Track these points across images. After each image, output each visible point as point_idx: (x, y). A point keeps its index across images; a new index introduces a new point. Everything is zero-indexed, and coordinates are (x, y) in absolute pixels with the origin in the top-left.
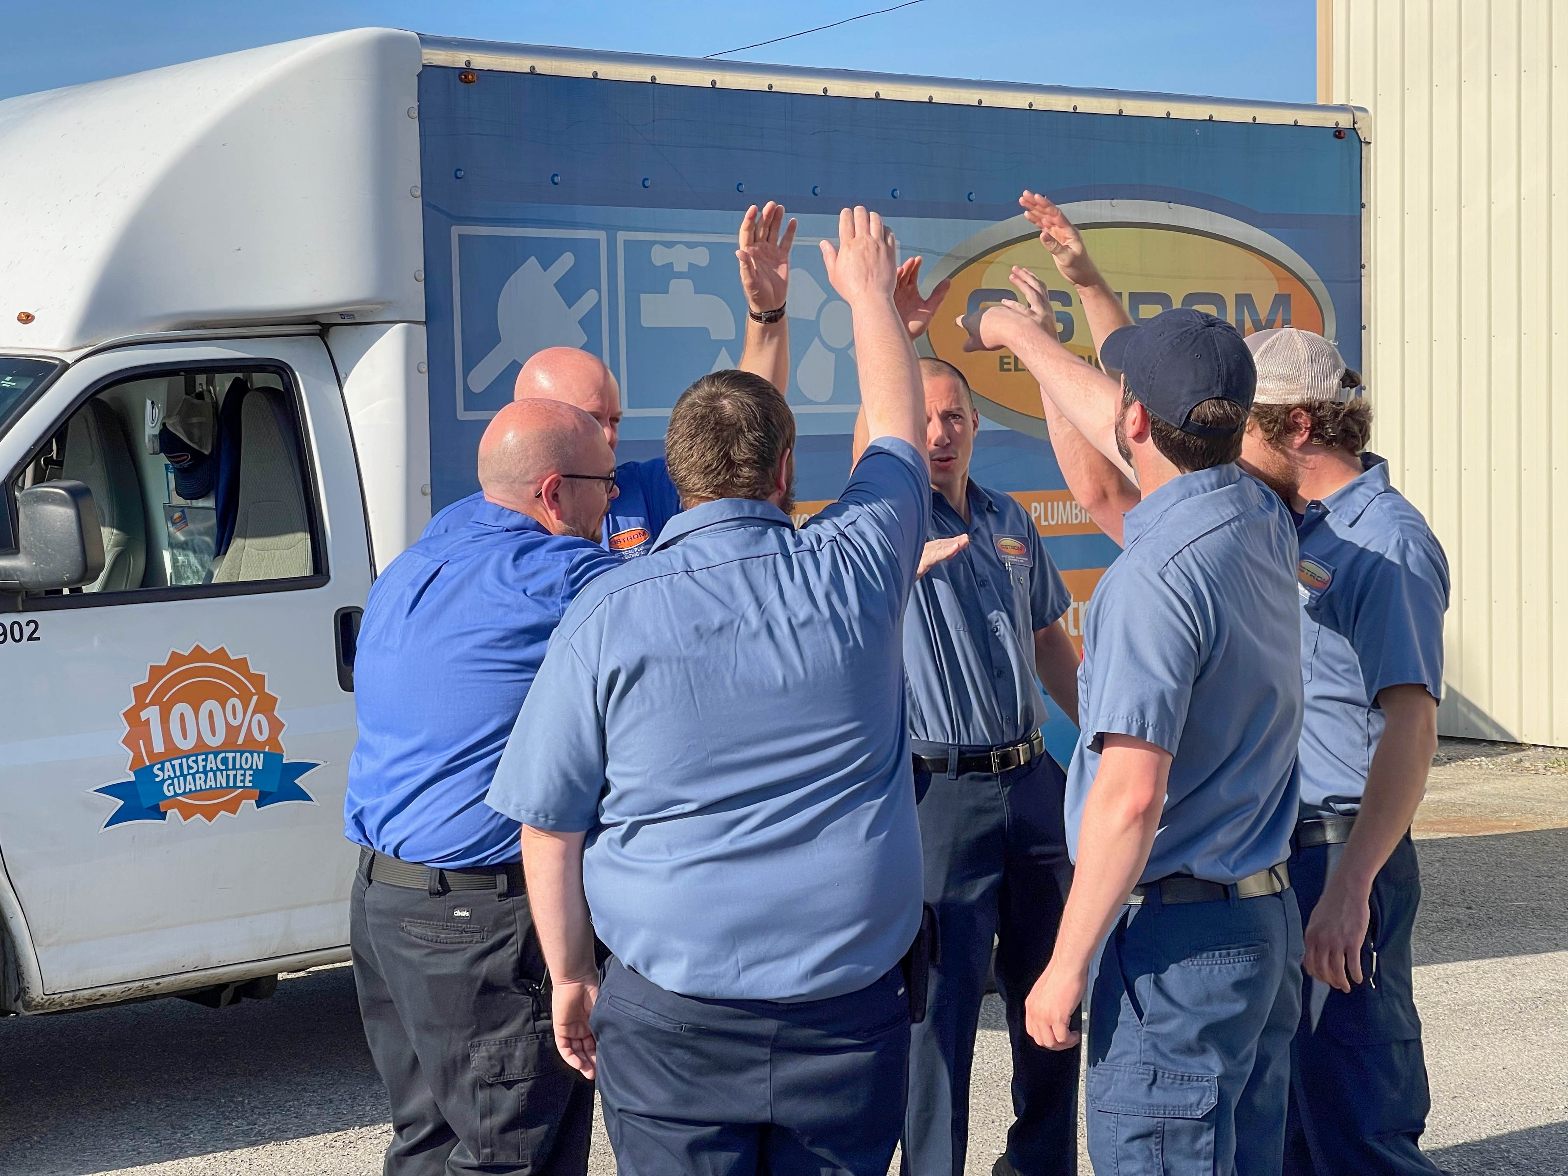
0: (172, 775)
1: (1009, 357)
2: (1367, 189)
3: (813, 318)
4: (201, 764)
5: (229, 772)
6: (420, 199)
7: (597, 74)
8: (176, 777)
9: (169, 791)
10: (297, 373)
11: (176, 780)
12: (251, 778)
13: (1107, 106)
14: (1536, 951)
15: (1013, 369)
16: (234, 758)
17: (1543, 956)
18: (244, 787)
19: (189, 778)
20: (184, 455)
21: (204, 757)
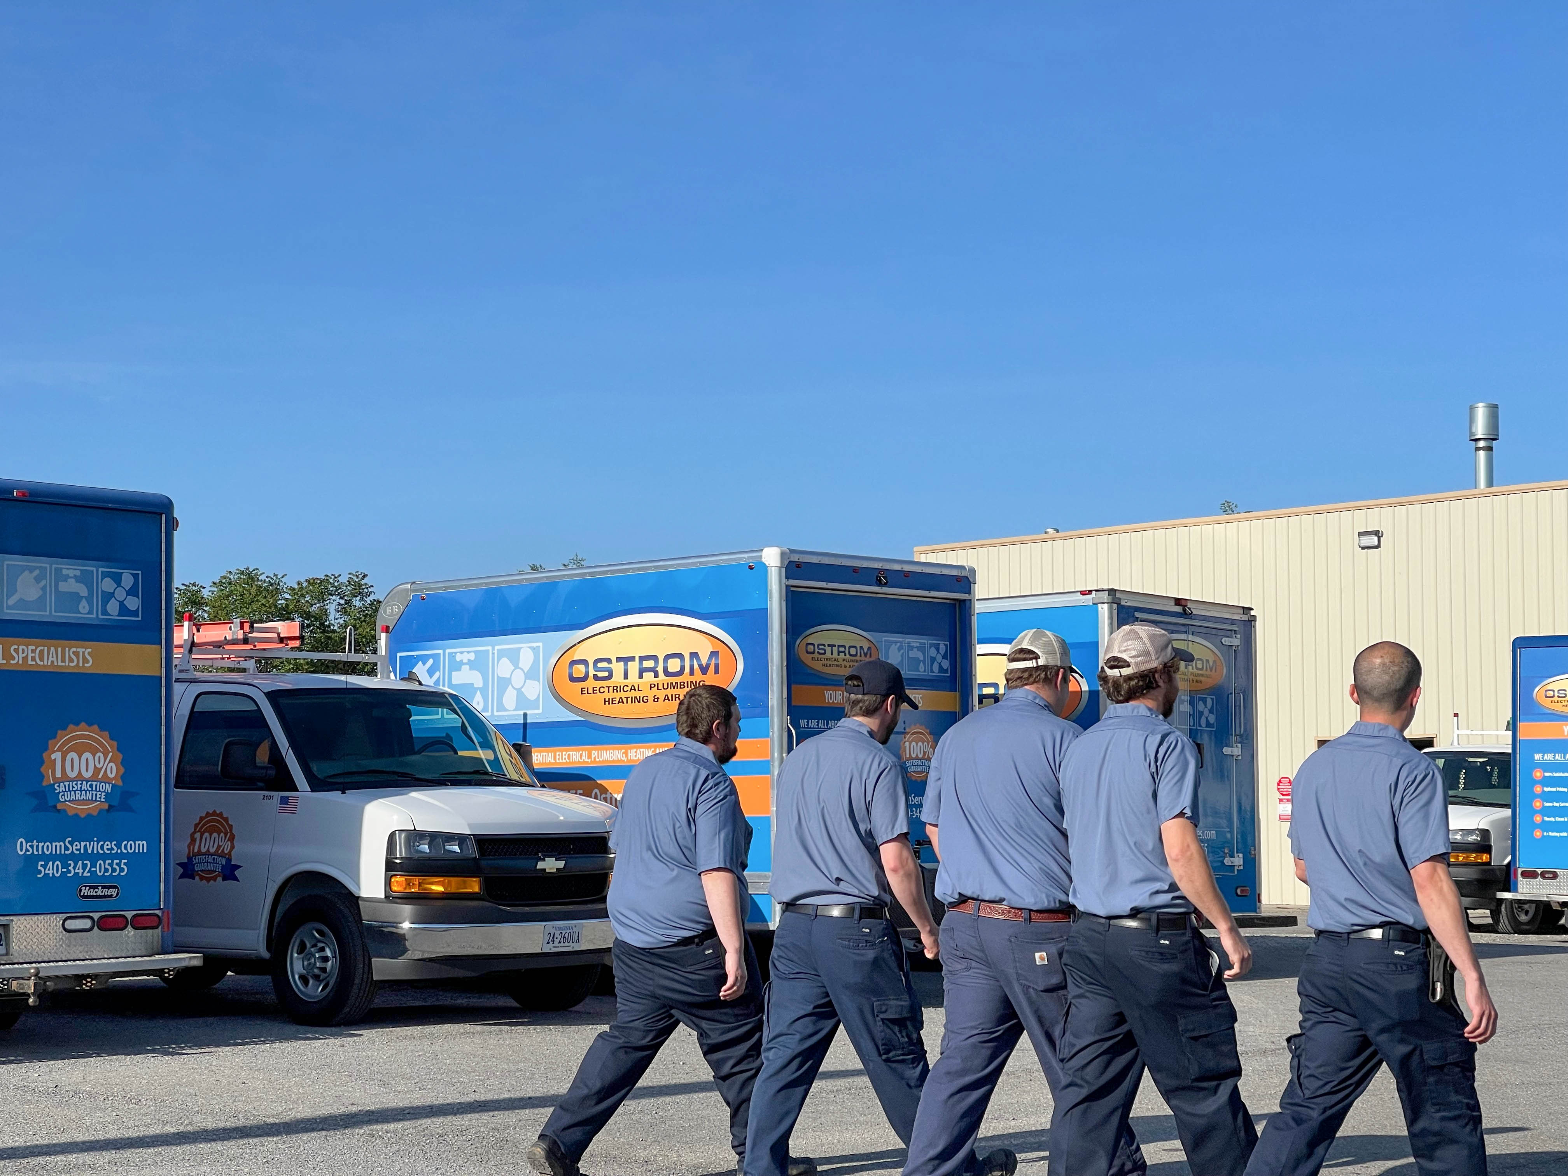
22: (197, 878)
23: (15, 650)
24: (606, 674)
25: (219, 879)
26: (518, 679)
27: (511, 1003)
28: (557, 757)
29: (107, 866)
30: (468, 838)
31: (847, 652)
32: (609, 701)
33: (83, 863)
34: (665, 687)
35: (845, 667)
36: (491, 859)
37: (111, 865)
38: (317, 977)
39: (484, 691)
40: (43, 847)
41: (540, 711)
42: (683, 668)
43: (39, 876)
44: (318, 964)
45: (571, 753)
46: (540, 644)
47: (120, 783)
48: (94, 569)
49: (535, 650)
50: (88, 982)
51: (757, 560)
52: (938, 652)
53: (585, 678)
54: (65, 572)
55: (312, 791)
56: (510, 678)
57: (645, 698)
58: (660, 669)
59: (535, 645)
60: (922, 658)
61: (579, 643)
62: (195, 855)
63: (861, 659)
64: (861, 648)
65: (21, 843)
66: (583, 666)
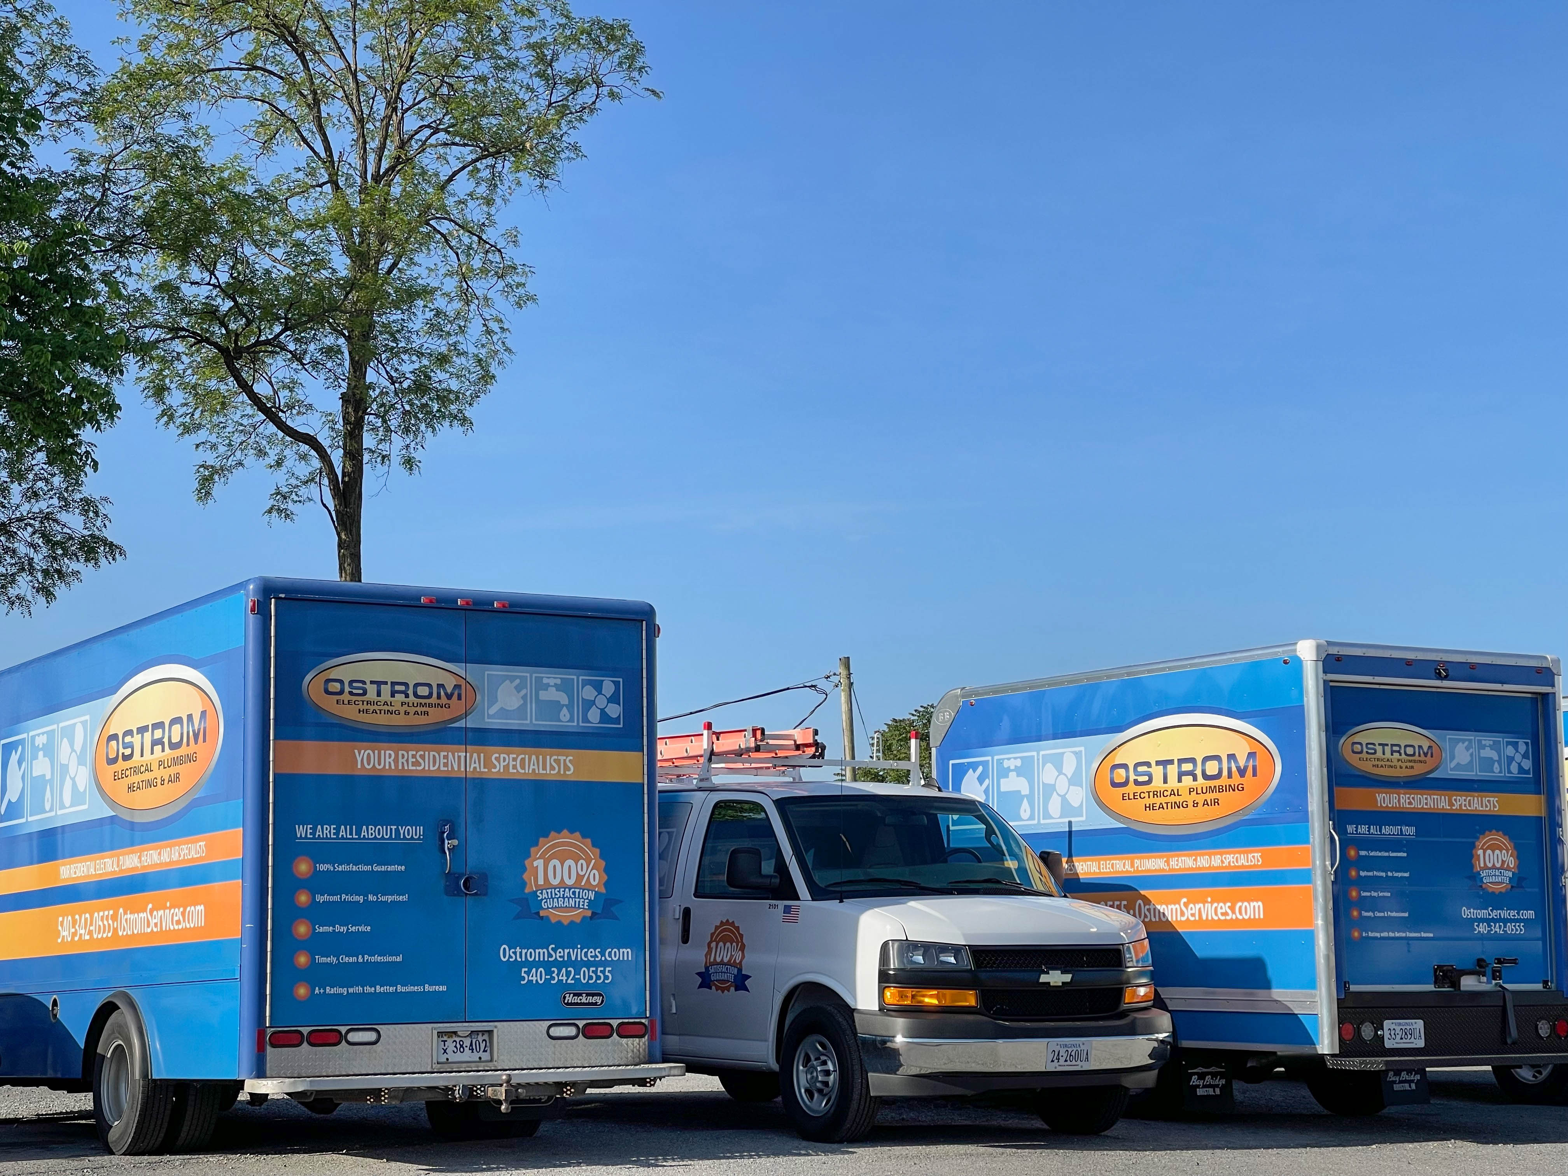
22: (713, 987)
23: (496, 758)
24: (1146, 778)
25: (732, 989)
26: (1062, 785)
27: (1038, 1124)
28: (1102, 866)
29: (591, 974)
30: (963, 949)
31: (1402, 751)
32: (1149, 807)
33: (566, 970)
34: (1204, 791)
35: (1401, 767)
36: (988, 971)
37: (595, 972)
38: (820, 1091)
39: (1030, 798)
40: (526, 954)
41: (1084, 818)
42: (1220, 771)
43: (522, 982)
44: (820, 1078)
45: (1114, 862)
46: (1082, 749)
47: (604, 891)
48: (575, 677)
49: (1077, 754)
50: (568, 1090)
51: (1292, 654)
52: (1517, 751)
53: (1125, 784)
54: (545, 681)
55: (813, 900)
56: (1054, 785)
57: (1185, 803)
58: (1199, 772)
59: (1077, 749)
60: (1496, 758)
61: (1119, 746)
62: (712, 964)
63: (1420, 759)
64: (1420, 747)
65: (504, 949)
66: (1124, 770)
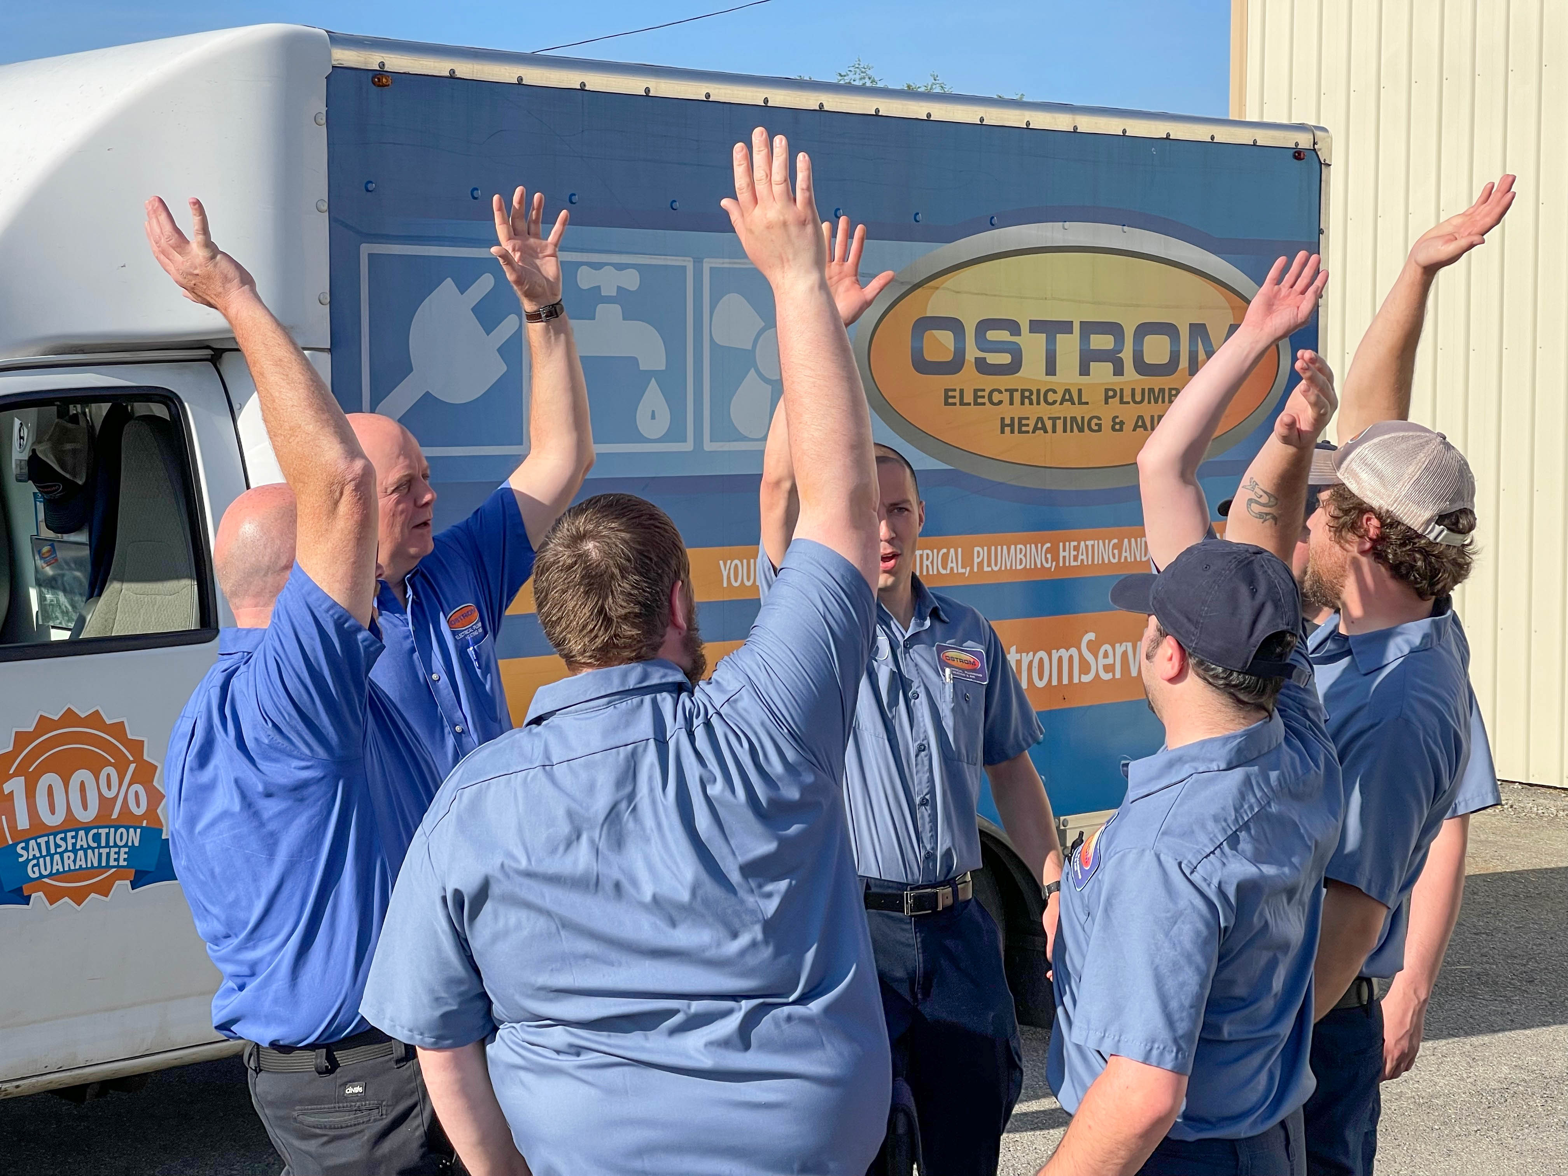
0: (38, 855)
1: (955, 390)
2: (1326, 215)
3: (749, 347)
4: (70, 841)
5: (101, 850)
6: (327, 213)
7: (522, 79)
8: (41, 856)
9: (34, 872)
10: (186, 405)
11: (41, 860)
12: (126, 856)
13: (1062, 122)
14: (1493, 1029)
15: (958, 404)
16: (108, 834)
17: (1500, 1035)
18: (118, 866)
19: (57, 857)
20: (55, 486)
21: (73, 833)
